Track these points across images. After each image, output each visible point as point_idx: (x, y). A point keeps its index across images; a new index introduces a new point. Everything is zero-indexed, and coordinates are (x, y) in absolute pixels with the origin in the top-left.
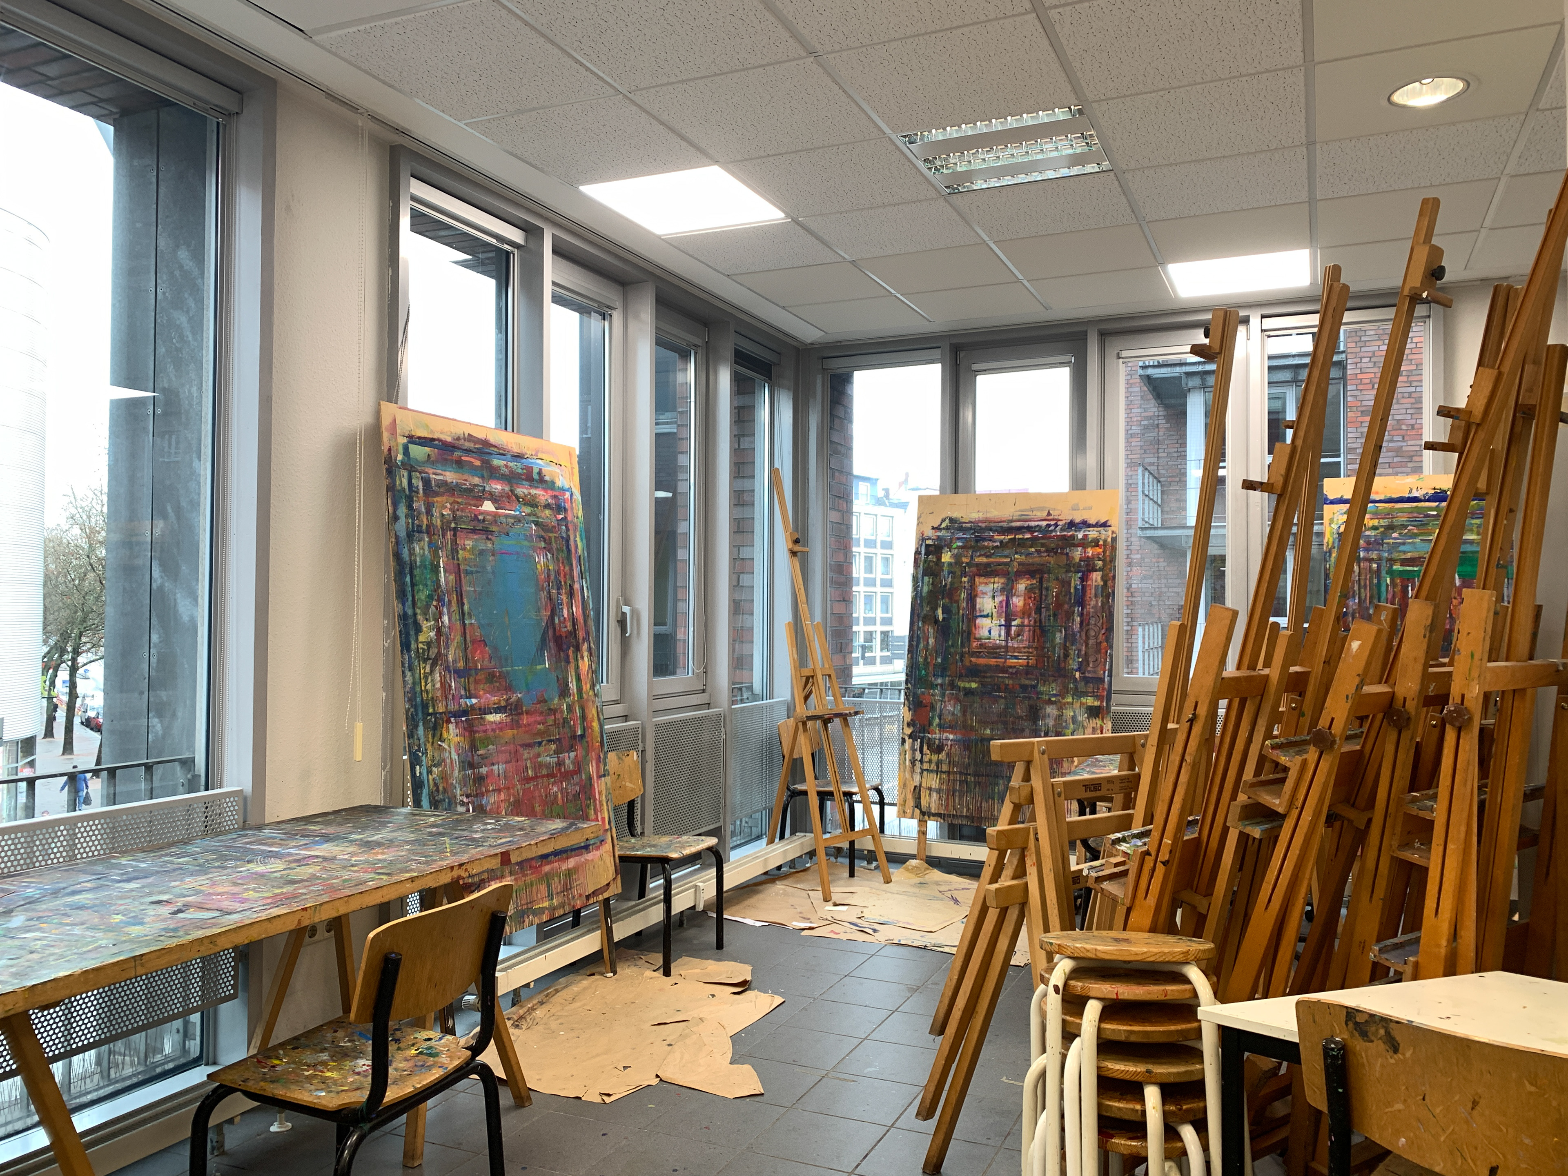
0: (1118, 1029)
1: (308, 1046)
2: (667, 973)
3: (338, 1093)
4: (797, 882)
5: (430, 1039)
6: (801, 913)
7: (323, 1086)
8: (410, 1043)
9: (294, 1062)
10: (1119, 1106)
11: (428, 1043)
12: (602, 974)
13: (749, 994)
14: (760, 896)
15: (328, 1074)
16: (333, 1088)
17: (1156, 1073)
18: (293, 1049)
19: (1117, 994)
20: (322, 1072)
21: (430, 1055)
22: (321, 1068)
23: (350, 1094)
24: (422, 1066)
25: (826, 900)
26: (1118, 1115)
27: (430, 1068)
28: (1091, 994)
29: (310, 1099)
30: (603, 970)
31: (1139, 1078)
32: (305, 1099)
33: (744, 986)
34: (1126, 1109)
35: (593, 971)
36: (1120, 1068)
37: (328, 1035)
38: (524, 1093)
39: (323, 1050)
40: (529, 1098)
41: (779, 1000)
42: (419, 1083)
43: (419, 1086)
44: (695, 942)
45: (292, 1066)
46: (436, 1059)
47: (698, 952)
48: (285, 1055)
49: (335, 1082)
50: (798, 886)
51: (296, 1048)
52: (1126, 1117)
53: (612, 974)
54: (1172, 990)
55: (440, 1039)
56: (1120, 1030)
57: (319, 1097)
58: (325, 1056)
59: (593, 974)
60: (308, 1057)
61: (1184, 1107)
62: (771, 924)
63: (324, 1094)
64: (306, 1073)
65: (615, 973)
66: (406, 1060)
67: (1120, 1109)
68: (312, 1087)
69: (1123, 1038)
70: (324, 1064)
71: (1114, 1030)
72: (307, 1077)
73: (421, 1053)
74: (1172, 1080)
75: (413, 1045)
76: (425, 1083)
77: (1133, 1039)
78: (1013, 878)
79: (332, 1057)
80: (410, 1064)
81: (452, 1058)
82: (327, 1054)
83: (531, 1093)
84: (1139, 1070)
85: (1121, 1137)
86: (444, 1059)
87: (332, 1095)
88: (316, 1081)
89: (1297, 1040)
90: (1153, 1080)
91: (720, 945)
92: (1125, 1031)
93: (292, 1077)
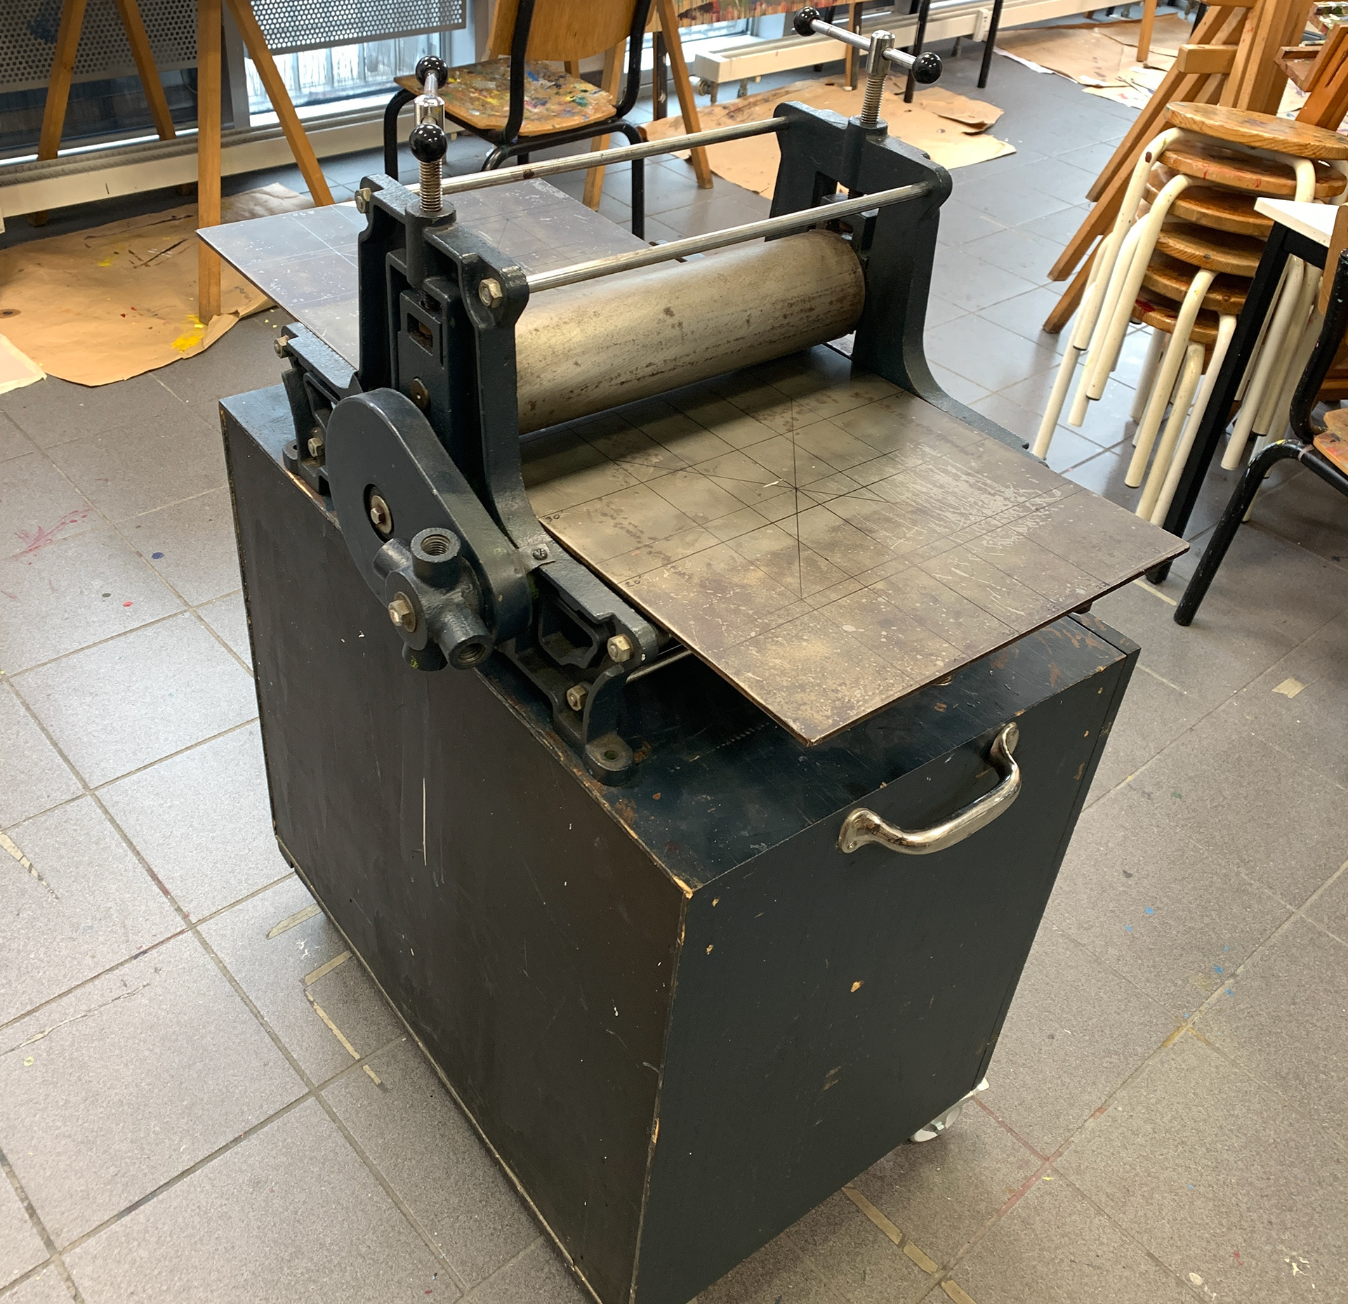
0: (1195, 210)
1: (480, 73)
2: (908, 99)
3: (489, 115)
4: (1119, 34)
5: (586, 91)
6: (1099, 68)
7: (481, 108)
8: (569, 90)
9: (465, 84)
10: (1167, 284)
11: (583, 94)
12: (841, 86)
13: (983, 138)
14: (1065, 41)
15: (489, 100)
16: (489, 112)
17: (1213, 260)
18: (469, 73)
19: (1205, 173)
20: (486, 97)
21: (580, 104)
22: (485, 93)
23: (499, 119)
24: (569, 111)
25: (1139, 60)
26: (1162, 291)
27: (574, 114)
28: (1182, 169)
29: (465, 115)
30: (843, 81)
31: (1195, 262)
32: (462, 114)
33: (980, 129)
34: (1172, 287)
35: (833, 81)
36: (1183, 248)
37: (502, 68)
38: (705, 176)
39: (493, 79)
40: (710, 182)
41: (1011, 149)
42: (559, 124)
43: (557, 126)
44: (959, 75)
45: (463, 86)
46: (583, 108)
47: (956, 87)
48: (460, 76)
49: (493, 108)
50: (1118, 38)
51: (472, 73)
52: (1169, 295)
53: (850, 88)
54: (1268, 182)
55: (595, 93)
56: (1194, 210)
57: (473, 116)
58: (492, 85)
59: (832, 84)
60: (478, 82)
61: (1233, 300)
62: (1056, 73)
63: (477, 113)
64: (472, 95)
65: (854, 88)
66: (560, 104)
67: (1165, 286)
68: (472, 107)
69: (1194, 219)
70: (489, 91)
71: (1187, 209)
72: (471, 98)
73: (574, 101)
74: (1228, 270)
75: (570, 93)
76: (564, 125)
77: (1204, 222)
78: (1225, 43)
79: (497, 86)
80: (561, 108)
81: (596, 110)
82: (494, 83)
83: (714, 179)
84: (1197, 253)
85: (1160, 311)
86: (589, 110)
87: (484, 116)
88: (477, 103)
89: (1327, 245)
90: (1208, 266)
91: (982, 83)
92: (1199, 212)
93: (459, 95)
